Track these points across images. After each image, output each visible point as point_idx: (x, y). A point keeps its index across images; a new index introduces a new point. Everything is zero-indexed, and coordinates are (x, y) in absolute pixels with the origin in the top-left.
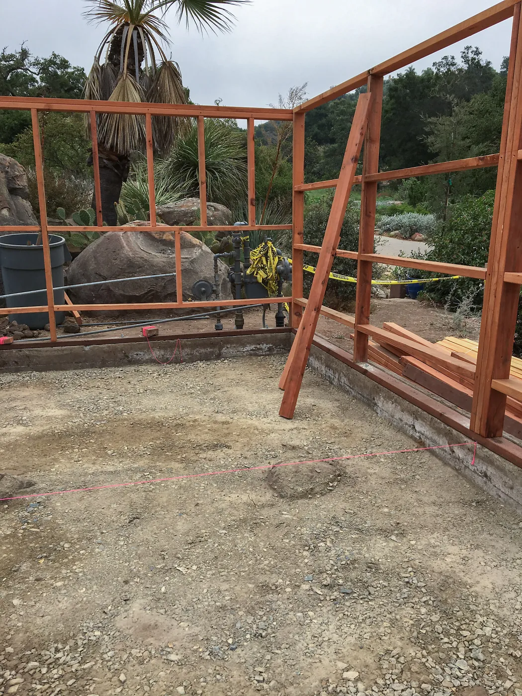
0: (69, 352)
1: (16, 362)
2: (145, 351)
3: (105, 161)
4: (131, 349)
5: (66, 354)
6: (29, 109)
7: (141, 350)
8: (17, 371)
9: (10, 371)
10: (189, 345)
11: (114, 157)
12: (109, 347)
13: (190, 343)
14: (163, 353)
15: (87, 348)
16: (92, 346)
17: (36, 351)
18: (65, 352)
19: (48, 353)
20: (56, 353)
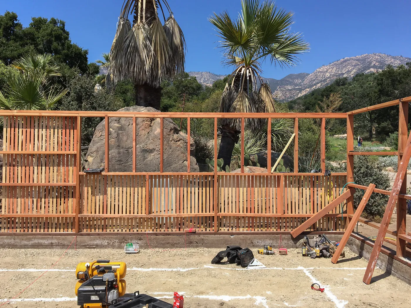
0: (223, 238)
1: (197, 242)
2: (262, 240)
3: (227, 133)
4: (255, 238)
5: (222, 240)
6: (214, 118)
7: (260, 239)
8: (197, 247)
9: (193, 247)
10: (287, 238)
11: (232, 132)
12: (243, 237)
13: (287, 237)
14: (272, 242)
15: (232, 237)
16: (234, 236)
17: (207, 237)
18: (221, 238)
19: (212, 238)
20: (217, 239)
